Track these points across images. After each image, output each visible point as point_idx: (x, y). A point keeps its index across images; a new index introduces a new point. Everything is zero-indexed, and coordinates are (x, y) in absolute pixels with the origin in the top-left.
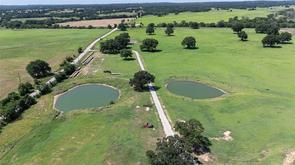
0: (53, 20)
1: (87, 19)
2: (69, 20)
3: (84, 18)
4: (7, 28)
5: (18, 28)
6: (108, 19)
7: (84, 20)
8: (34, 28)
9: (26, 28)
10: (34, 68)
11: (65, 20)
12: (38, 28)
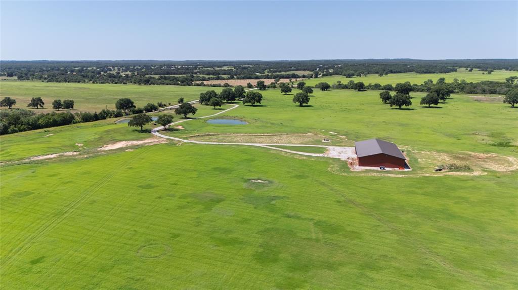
0: (193, 77)
1: (238, 78)
2: (214, 78)
3: (235, 77)
4: (135, 83)
5: (146, 84)
6: (269, 78)
7: (235, 79)
8: (163, 84)
9: (154, 84)
10: (121, 104)
11: (209, 78)
12: (167, 84)
